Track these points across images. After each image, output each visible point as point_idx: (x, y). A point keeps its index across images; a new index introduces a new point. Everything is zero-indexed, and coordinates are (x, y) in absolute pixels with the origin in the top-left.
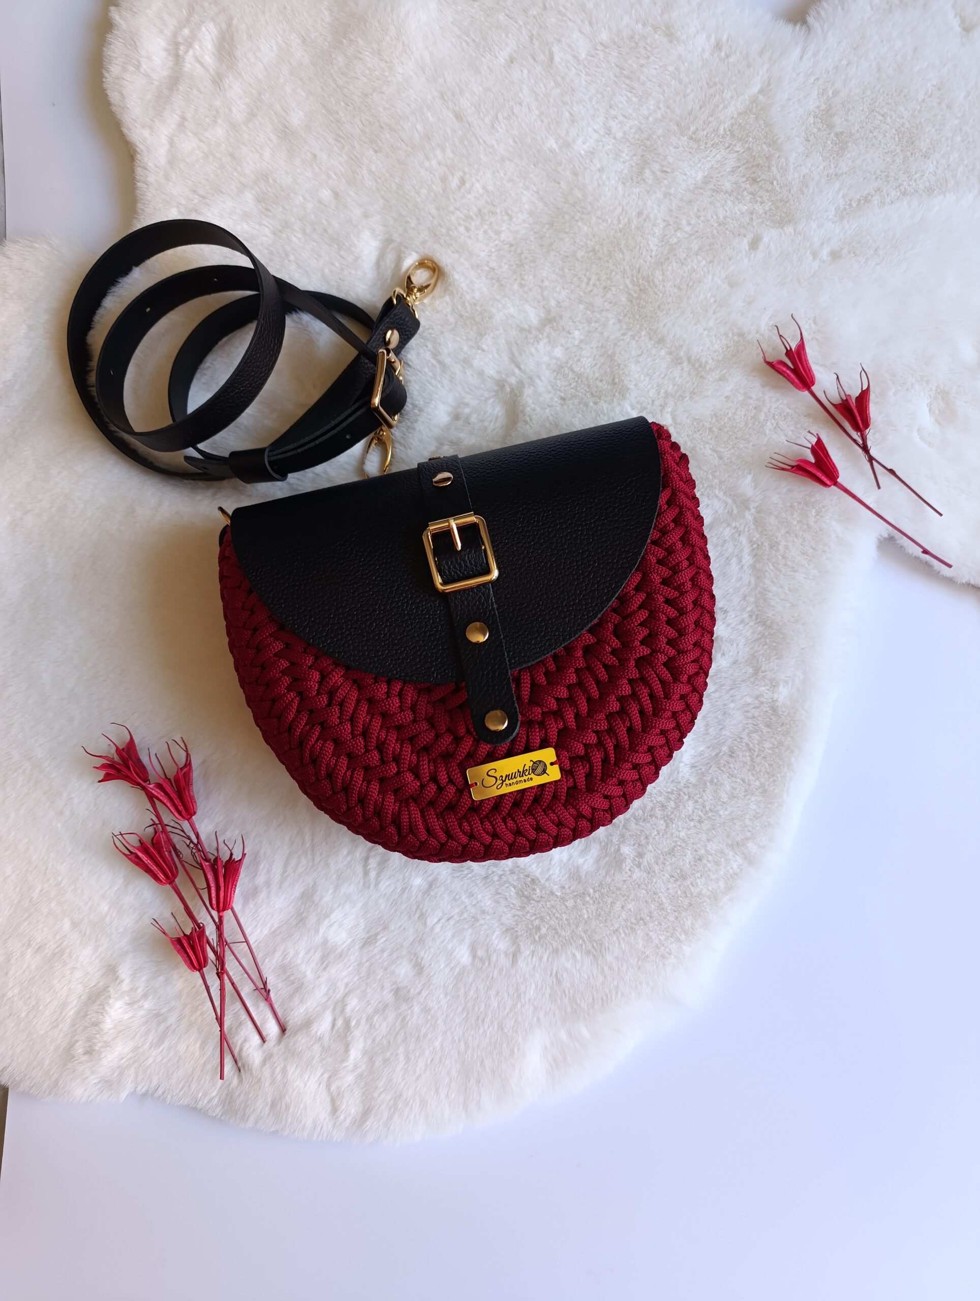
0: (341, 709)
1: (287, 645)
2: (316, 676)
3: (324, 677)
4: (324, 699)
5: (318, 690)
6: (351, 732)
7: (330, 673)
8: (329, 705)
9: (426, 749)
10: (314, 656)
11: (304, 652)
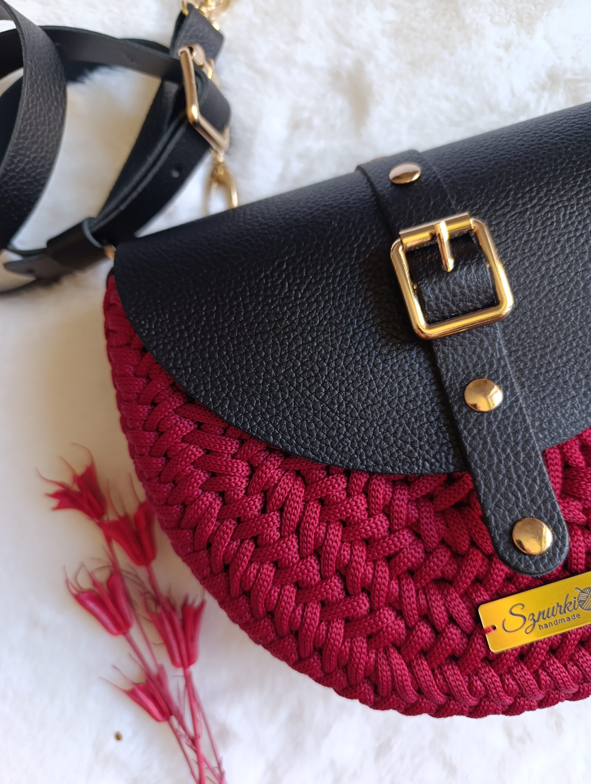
0: (281, 516)
1: (199, 425)
2: (242, 468)
3: (253, 469)
4: (257, 502)
5: (246, 488)
6: (299, 550)
7: (262, 464)
8: (264, 511)
9: (411, 573)
10: (239, 439)
11: (223, 435)
